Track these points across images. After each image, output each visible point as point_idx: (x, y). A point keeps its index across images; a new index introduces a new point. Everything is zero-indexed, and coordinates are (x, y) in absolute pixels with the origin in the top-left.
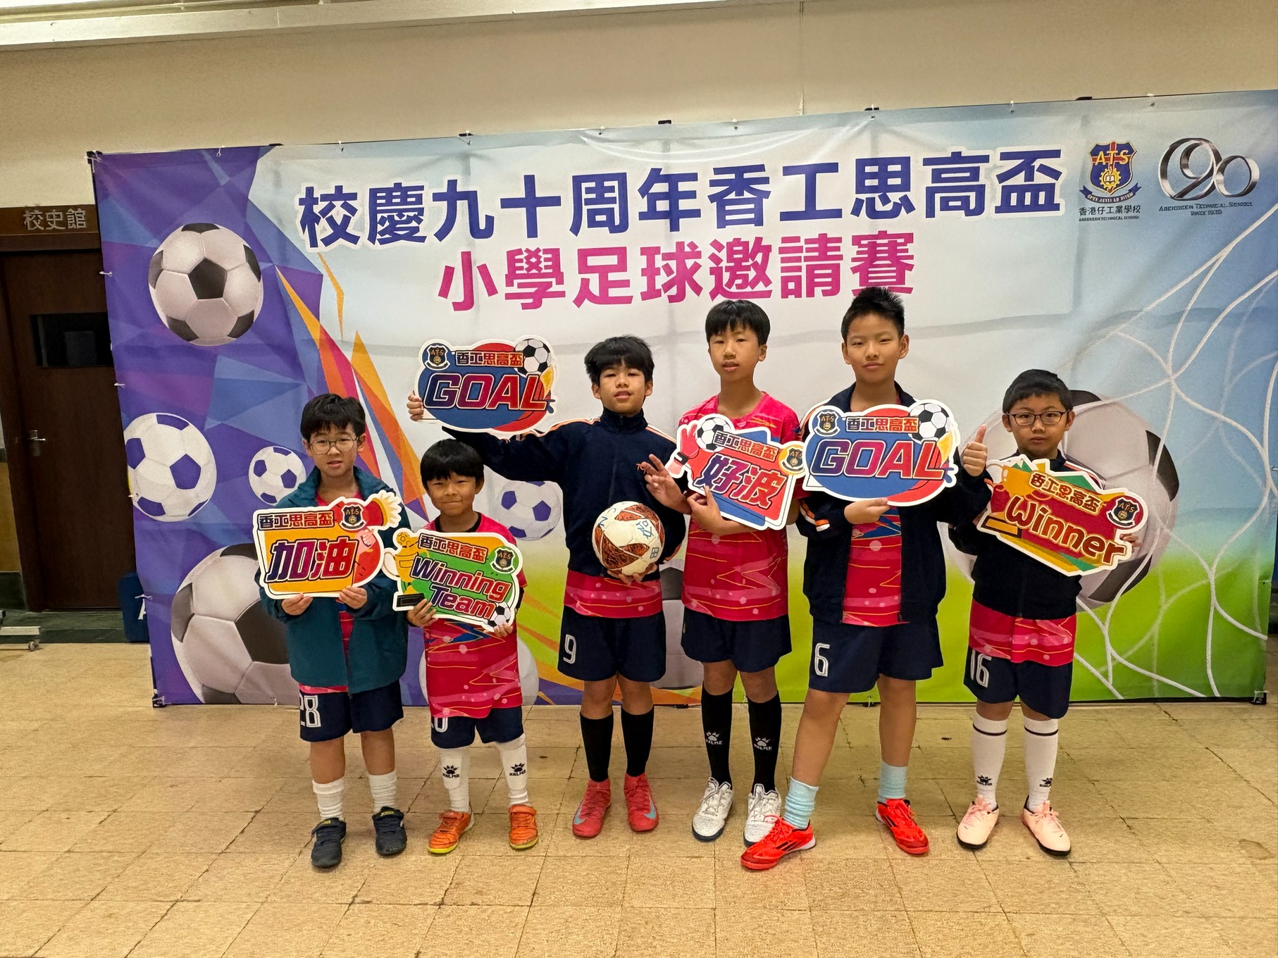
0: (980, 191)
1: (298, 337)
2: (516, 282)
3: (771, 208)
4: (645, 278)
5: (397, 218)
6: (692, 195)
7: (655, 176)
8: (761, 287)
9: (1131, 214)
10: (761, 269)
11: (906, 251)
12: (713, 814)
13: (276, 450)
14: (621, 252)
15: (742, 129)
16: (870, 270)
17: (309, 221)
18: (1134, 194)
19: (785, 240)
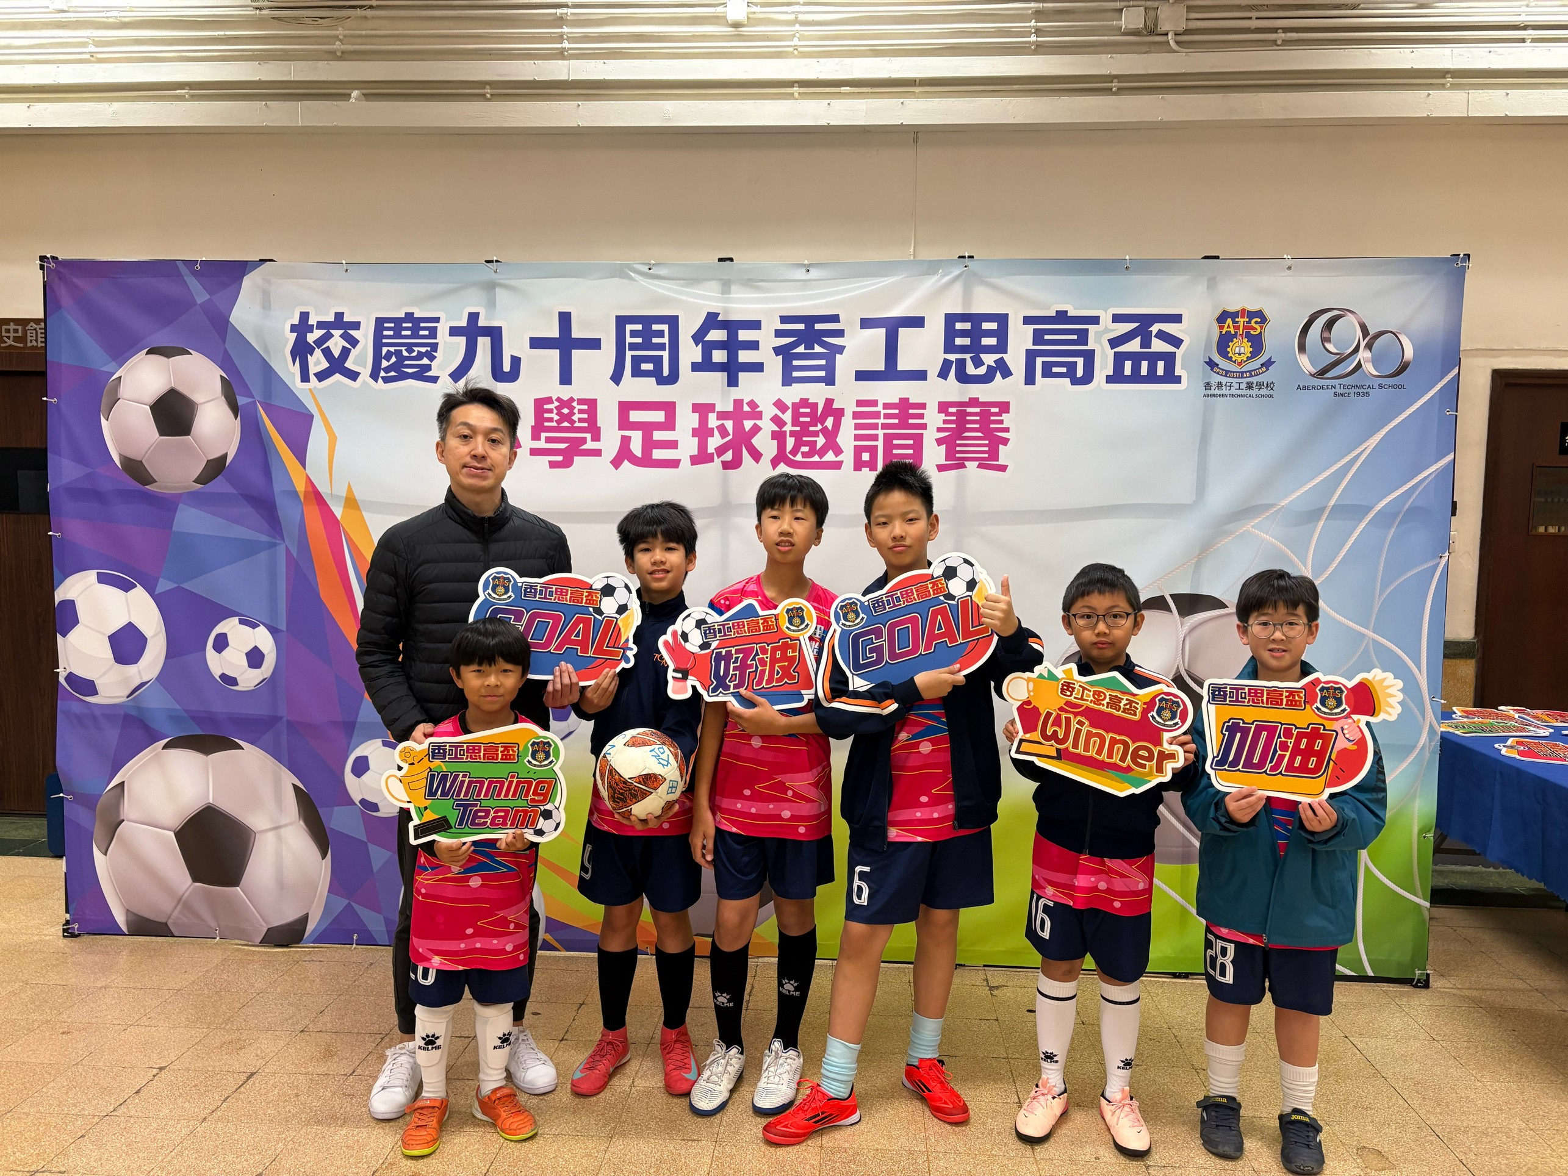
0: (1089, 357)
1: (278, 488)
2: (543, 435)
3: (845, 365)
4: (696, 439)
5: (405, 354)
6: (754, 345)
7: (712, 321)
8: (830, 456)
9: (1264, 391)
10: (831, 436)
11: (1001, 422)
12: (715, 1083)
13: (241, 622)
14: (669, 408)
15: (814, 273)
16: (958, 442)
17: (301, 351)
18: (1267, 370)
19: (860, 403)
